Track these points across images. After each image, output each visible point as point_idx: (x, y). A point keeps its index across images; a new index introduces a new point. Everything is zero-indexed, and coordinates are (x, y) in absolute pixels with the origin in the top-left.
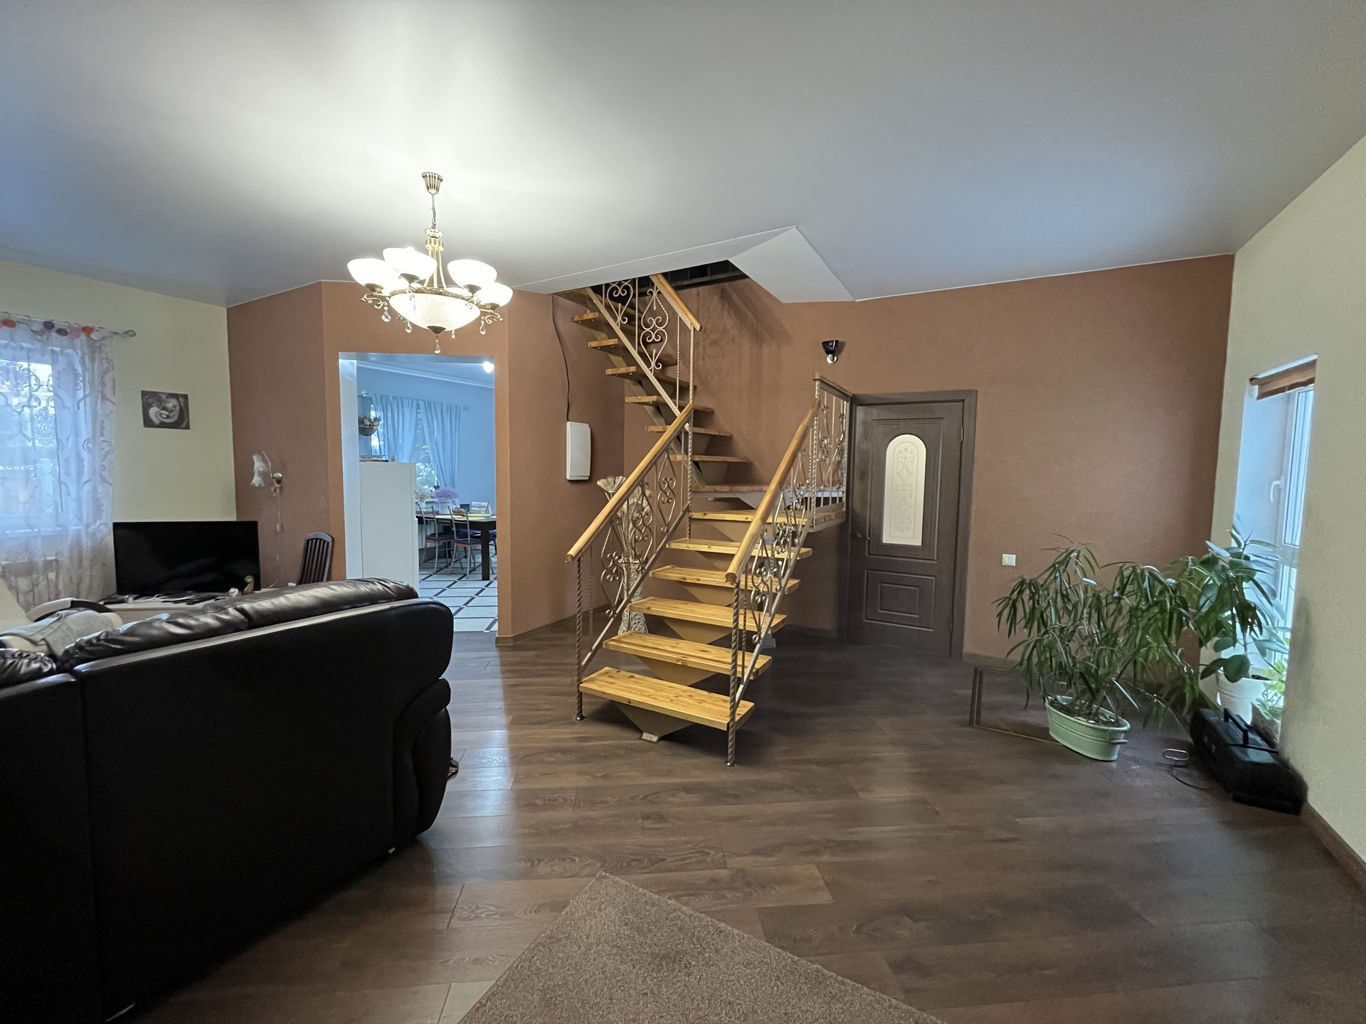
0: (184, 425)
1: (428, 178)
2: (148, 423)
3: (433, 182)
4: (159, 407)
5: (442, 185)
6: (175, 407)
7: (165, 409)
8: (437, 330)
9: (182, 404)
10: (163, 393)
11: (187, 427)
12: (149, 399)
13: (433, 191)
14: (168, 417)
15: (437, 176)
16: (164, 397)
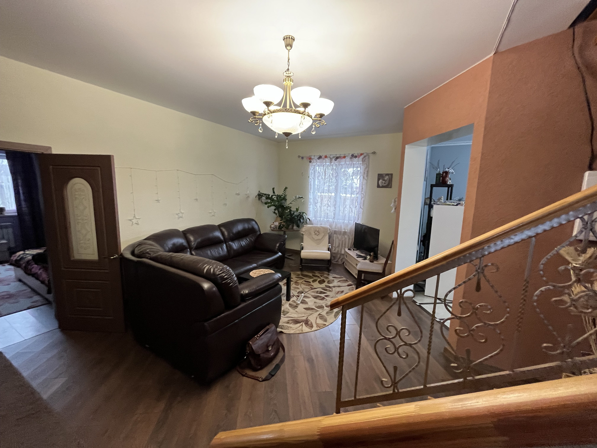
0: (389, 187)
1: (286, 39)
2: (378, 186)
3: (289, 42)
4: (382, 179)
5: (294, 44)
6: (387, 179)
7: (384, 180)
8: (287, 134)
9: (390, 177)
10: (384, 174)
11: (391, 187)
12: (380, 176)
13: (289, 48)
14: (385, 183)
15: (291, 37)
16: (384, 175)
